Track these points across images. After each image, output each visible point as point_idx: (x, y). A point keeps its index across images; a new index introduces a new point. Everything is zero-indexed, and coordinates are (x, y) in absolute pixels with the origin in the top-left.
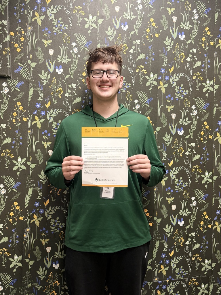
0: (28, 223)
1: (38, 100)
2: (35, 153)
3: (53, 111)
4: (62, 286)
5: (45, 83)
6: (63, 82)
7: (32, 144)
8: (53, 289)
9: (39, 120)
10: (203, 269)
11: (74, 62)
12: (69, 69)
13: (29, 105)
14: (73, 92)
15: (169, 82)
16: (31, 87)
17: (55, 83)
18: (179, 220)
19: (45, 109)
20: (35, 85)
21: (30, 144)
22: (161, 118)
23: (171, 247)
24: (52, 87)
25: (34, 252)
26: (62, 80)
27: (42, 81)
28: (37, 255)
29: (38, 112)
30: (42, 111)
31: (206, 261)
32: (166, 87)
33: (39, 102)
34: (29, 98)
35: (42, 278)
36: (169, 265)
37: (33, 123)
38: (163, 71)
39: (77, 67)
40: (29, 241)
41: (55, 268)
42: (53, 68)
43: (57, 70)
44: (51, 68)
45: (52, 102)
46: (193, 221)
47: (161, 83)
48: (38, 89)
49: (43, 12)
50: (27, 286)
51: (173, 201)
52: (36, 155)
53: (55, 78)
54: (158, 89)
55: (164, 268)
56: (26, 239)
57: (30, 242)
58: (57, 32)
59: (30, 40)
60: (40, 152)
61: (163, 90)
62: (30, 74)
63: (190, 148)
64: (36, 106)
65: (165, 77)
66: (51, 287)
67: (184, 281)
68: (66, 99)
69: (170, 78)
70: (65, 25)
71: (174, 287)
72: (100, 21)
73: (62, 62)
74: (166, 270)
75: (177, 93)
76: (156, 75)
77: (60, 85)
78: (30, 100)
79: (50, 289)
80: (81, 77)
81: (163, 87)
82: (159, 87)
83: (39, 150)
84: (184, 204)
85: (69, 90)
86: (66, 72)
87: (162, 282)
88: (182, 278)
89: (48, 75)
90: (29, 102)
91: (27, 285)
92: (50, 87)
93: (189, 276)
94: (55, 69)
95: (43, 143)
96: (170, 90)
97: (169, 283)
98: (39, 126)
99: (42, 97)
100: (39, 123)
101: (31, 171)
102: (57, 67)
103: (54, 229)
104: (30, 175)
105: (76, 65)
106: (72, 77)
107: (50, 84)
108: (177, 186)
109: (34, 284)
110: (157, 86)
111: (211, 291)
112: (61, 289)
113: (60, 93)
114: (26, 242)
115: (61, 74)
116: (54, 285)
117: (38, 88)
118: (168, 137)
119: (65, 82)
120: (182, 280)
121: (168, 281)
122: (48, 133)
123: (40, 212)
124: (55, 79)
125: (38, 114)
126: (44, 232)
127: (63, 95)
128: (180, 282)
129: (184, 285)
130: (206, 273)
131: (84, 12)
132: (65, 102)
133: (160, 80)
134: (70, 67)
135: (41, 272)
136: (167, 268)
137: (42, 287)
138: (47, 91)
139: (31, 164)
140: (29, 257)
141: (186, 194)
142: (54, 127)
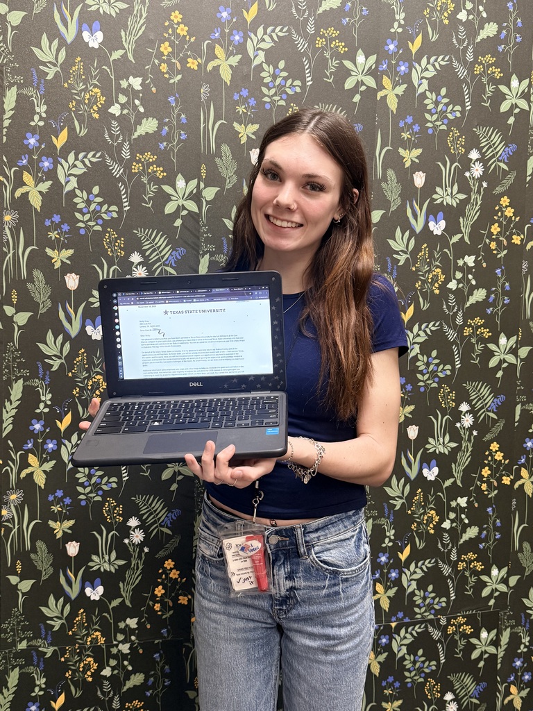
0: (13, 477)
1: (32, 124)
2: (25, 282)
3: (77, 159)
4: (113, 646)
5: (51, 73)
6: (103, 72)
7: (15, 255)
8: (88, 653)
9: (36, 185)
10: (485, 592)
11: (135, 12)
12: (123, 33)
13: (5, 138)
14: (134, 103)
15: (407, 78)
16: (11, 86)
17: (81, 75)
18: (425, 464)
19: (51, 151)
20: (21, 79)
21: (11, 255)
22: (383, 185)
23: (404, 535)
24: (71, 87)
25: (32, 556)
26: (99, 66)
27: (41, 67)
28: (40, 566)
29: (31, 161)
30: (44, 158)
31: (495, 572)
32: (400, 94)
33: (34, 130)
34: (5, 117)
35: (57, 625)
36: (398, 582)
37: (18, 194)
38: (392, 47)
39: (143, 28)
40: (16, 527)
41: (92, 599)
42: (73, 27)
43: (86, 35)
44: (67, 27)
45: (72, 130)
46: (463, 466)
47: (386, 81)
48: (30, 91)
50: (16, 646)
51: (410, 416)
52: (29, 286)
53: (79, 59)
54: (378, 98)
55: (386, 592)
56: (8, 521)
57: (20, 531)
60: (41, 277)
61: (393, 104)
62: (7, 45)
63: (461, 269)
64: (25, 142)
65: (397, 65)
66: (82, 647)
67: (435, 623)
68: (115, 123)
69: (411, 67)
71: (409, 639)
73: (102, 12)
74: (389, 597)
75: (429, 112)
76: (373, 58)
77: (95, 82)
78: (6, 123)
79: (80, 654)
80: (156, 58)
81: (391, 95)
82: (380, 95)
83: (37, 274)
84: (439, 422)
85: (120, 96)
86: (112, 41)
87: (380, 628)
88: (432, 617)
89: (58, 51)
90: (5, 130)
91: (14, 644)
92: (66, 85)
93: (447, 611)
94: (80, 32)
95: (49, 251)
96: (411, 101)
97: (397, 630)
98: (36, 202)
99: (44, 115)
100: (35, 193)
101: (16, 334)
102: (85, 26)
103: (88, 493)
104: (14, 343)
105: (142, 22)
106: (131, 58)
107: (67, 78)
108: (423, 375)
109: (34, 643)
110: (375, 92)
111: (503, 648)
112: (109, 652)
113: (95, 103)
114: (9, 530)
115: (96, 46)
116: (89, 643)
117: (31, 89)
118: (402, 240)
119: (111, 71)
120: (431, 621)
121: (393, 625)
122: (62, 223)
123: (45, 447)
124: (81, 61)
125: (33, 168)
126: (59, 501)
127: (104, 110)
128: (426, 627)
129: (436, 634)
130: (492, 602)
132: (109, 130)
133: (384, 72)
134: (126, 28)
135: (53, 609)
136: (392, 592)
137: (56, 648)
138: (57, 96)
139: (16, 314)
140: (19, 571)
141: (447, 397)
142: (78, 206)
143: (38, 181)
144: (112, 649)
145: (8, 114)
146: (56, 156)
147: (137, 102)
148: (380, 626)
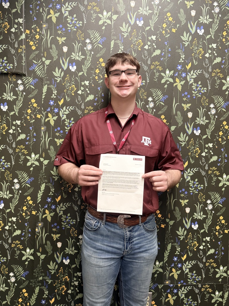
0: (40, 217)
1: (52, 97)
2: (47, 150)
3: (66, 109)
4: (72, 282)
5: (59, 80)
6: (76, 80)
7: (45, 141)
8: (63, 284)
9: (52, 118)
10: (218, 276)
11: (87, 59)
12: (83, 66)
13: (43, 102)
14: (86, 90)
15: (185, 78)
16: (45, 84)
17: (68, 81)
18: (193, 223)
19: (58, 106)
20: (48, 82)
21: (43, 141)
22: (176, 117)
23: (184, 250)
24: (65, 85)
25: (45, 246)
26: (75, 77)
27: (55, 78)
28: (48, 250)
29: (51, 109)
30: (55, 108)
31: (221, 268)
32: (182, 84)
33: (52, 99)
34: (43, 95)
35: (53, 272)
36: (181, 268)
37: (46, 120)
38: (179, 67)
39: (90, 64)
40: (40, 235)
41: (65, 264)
42: (66, 65)
43: (70, 67)
44: (64, 65)
45: (65, 99)
46: (208, 224)
47: (177, 80)
48: (52, 86)
49: (58, 9)
50: (38, 279)
51: (187, 204)
52: (49, 151)
53: (68, 75)
54: (174, 86)
55: (176, 272)
56: (38, 233)
57: (42, 237)
58: (71, 30)
59: (45, 38)
60: (53, 148)
61: (180, 88)
62: (44, 71)
63: (207, 148)
64: (49, 103)
65: (182, 74)
66: (61, 281)
67: (196, 286)
68: (79, 97)
69: (187, 74)
70: (79, 22)
71: (186, 292)
72: (115, 17)
73: (76, 59)
74: (177, 274)
75: (194, 90)
76: (172, 72)
77: (73, 83)
78: (43, 97)
79: (60, 284)
80: (94, 74)
81: (179, 84)
82: (175, 85)
84: (198, 207)
85: (81, 87)
86: (79, 69)
87: (174, 286)
89: (61, 73)
90: (43, 99)
91: (38, 278)
92: (63, 84)
93: (203, 282)
94: (68, 66)
95: (56, 140)
96: (187, 87)
97: (181, 287)
98: (52, 123)
99: (56, 94)
100: (52, 120)
101: (44, 167)
102: (70, 64)
103: (65, 225)
104: (43, 171)
105: (89, 62)
106: (86, 75)
107: (64, 82)
108: (192, 188)
109: (45, 278)
110: (173, 84)
111: (225, 299)
112: (71, 284)
113: (73, 90)
114: (38, 236)
115: (74, 71)
116: (64, 280)
117: (52, 85)
118: (183, 137)
119: (79, 79)
120: (194, 285)
121: (179, 285)
122: (60, 130)
123: (51, 207)
125: (52, 112)
126: (55, 227)
127: (76, 93)
128: (193, 287)
129: (197, 291)
130: (220, 280)
131: (98, 8)
132: (77, 99)
133: (177, 77)
134: (84, 64)
135: (52, 266)
136: (179, 272)
137: (52, 281)
138: (61, 88)
139: (44, 160)
140: (41, 251)
141: (202, 197)
142: (66, 125)
143: (53, 116)
144: (72, 283)
145: (44, 94)
146: (60, 108)
147: (87, 89)
148: (174, 285)
